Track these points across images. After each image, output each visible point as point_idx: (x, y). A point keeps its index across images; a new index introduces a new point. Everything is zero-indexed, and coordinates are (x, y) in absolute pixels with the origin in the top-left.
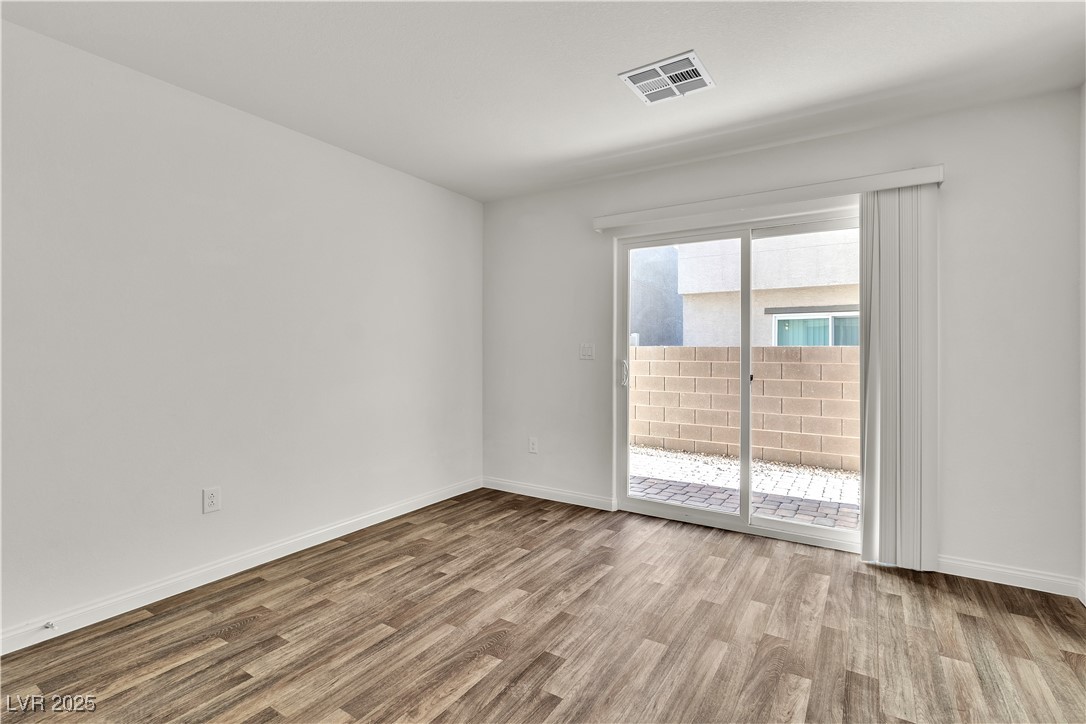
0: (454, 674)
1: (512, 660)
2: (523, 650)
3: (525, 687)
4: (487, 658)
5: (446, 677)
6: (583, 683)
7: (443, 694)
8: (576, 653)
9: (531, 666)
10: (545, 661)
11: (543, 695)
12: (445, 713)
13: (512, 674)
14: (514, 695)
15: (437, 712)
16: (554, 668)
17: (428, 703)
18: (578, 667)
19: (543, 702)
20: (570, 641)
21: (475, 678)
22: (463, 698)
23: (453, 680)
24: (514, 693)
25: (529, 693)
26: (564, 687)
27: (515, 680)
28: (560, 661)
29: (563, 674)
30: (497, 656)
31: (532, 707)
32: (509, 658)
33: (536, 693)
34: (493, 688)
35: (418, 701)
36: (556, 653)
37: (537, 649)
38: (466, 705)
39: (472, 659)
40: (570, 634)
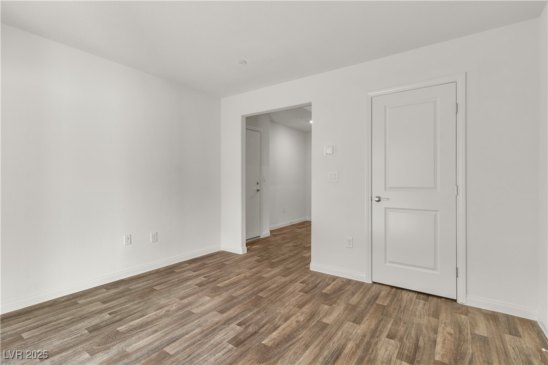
0: (286, 336)
1: (256, 343)
2: (249, 349)
3: (251, 330)
4: (270, 344)
5: (288, 336)
6: (223, 330)
7: (288, 328)
8: (219, 346)
9: (246, 339)
10: (237, 342)
11: (244, 326)
12: (285, 321)
13: (257, 335)
14: (256, 327)
15: (288, 322)
16: (235, 338)
17: (293, 325)
18: (222, 338)
19: (244, 324)
20: (220, 354)
21: (275, 334)
22: (279, 327)
23: (285, 334)
24: (257, 328)
25: (250, 327)
26: (233, 329)
27: (256, 333)
28: (230, 342)
29: (232, 334)
30: (265, 346)
31: (249, 323)
32: (257, 344)
33: (247, 327)
34: (266, 330)
35: (298, 326)
36: (231, 346)
37: (242, 349)
38: (277, 324)
39: (278, 344)
40: (217, 360)
